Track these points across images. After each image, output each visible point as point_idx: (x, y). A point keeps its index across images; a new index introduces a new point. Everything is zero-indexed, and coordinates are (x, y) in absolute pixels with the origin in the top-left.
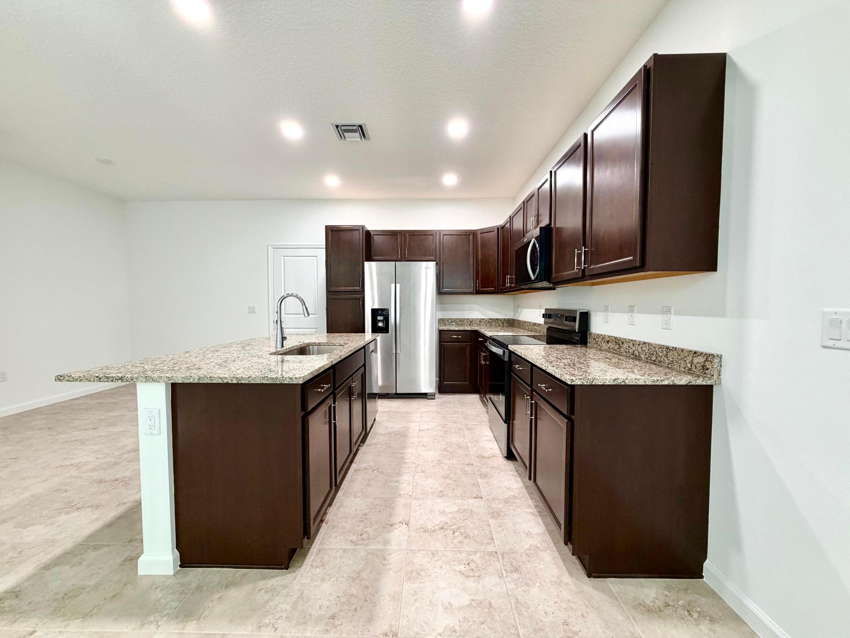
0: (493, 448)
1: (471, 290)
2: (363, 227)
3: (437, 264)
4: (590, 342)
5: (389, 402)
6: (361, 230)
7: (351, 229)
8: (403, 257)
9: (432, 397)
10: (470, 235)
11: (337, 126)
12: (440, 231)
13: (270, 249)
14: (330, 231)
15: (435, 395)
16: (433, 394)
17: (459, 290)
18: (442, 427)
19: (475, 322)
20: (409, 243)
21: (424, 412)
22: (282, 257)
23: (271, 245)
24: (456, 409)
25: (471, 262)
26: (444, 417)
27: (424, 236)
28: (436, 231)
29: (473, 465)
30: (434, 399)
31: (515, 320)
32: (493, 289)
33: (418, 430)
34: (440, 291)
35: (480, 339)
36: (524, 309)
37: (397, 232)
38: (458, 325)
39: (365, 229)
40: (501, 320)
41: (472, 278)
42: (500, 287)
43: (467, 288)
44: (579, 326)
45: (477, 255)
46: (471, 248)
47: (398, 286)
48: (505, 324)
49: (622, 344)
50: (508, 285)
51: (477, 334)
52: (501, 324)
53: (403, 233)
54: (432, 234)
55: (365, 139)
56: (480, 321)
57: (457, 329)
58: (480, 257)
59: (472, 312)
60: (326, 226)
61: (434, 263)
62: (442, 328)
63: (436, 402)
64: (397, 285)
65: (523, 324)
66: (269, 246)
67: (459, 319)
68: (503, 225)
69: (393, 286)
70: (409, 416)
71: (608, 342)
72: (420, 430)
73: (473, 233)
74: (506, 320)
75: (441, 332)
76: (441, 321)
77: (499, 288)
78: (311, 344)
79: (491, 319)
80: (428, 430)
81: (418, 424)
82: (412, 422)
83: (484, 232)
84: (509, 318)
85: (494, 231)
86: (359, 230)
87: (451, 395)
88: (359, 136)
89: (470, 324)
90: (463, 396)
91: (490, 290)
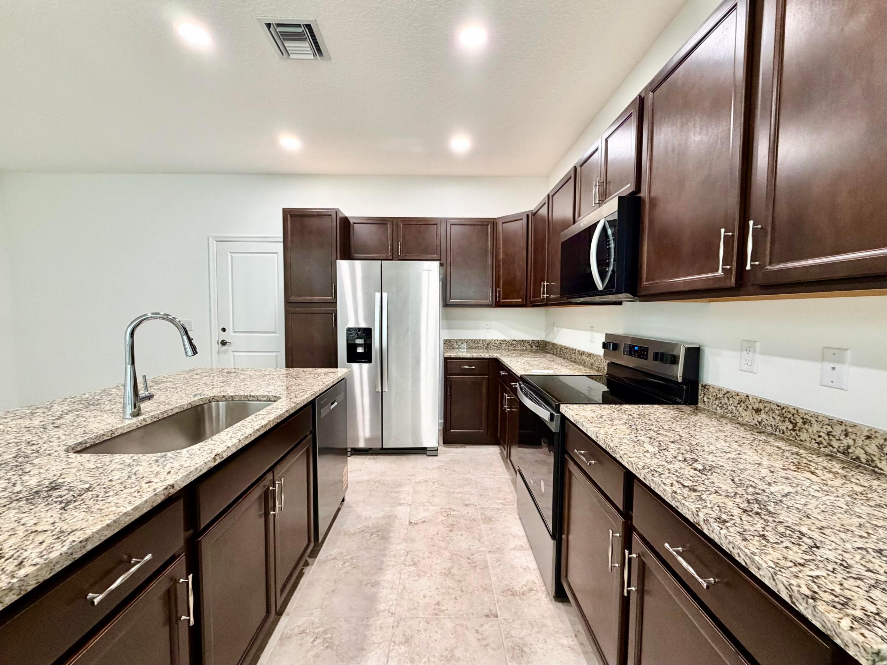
0: (529, 568)
1: (488, 302)
2: (337, 212)
3: (441, 265)
4: (704, 402)
5: (372, 461)
6: (334, 216)
7: (320, 213)
8: (395, 253)
9: (434, 453)
10: (488, 225)
11: (269, 25)
12: (446, 220)
13: (213, 244)
14: (289, 216)
15: (437, 450)
16: (436, 449)
17: (472, 302)
18: (445, 514)
19: (493, 344)
20: (404, 235)
21: (420, 482)
22: (229, 254)
23: (213, 237)
24: (467, 476)
25: (489, 262)
26: (449, 492)
27: (424, 226)
28: (441, 220)
29: (497, 617)
30: (436, 456)
31: (549, 343)
32: (520, 300)
33: (407, 523)
34: (446, 303)
35: (502, 373)
36: (563, 330)
37: (387, 220)
38: (470, 348)
39: (340, 215)
40: (528, 342)
41: (490, 285)
42: (530, 298)
43: (485, 299)
44: (683, 372)
45: (497, 254)
46: (489, 244)
47: (385, 295)
48: (534, 347)
49: (804, 423)
50: (545, 296)
51: (496, 364)
52: (529, 347)
53: (395, 221)
54: (435, 223)
55: (322, 57)
56: (500, 343)
57: (469, 356)
58: (501, 257)
59: (489, 331)
60: (284, 209)
61: (437, 263)
62: (448, 355)
63: (439, 461)
64: (383, 293)
65: (561, 350)
66: (211, 239)
67: (472, 340)
68: (534, 211)
69: (378, 295)
70: (398, 492)
71: (758, 411)
72: (410, 523)
73: (493, 222)
74: (535, 342)
75: (447, 361)
76: (448, 344)
77: (528, 299)
78: (216, 398)
79: (515, 340)
80: (424, 522)
81: (409, 509)
82: (400, 505)
83: (507, 220)
84: (539, 339)
85: (521, 219)
86: (330, 215)
87: (461, 447)
88: (309, 49)
89: (487, 347)
90: (477, 449)
91: (516, 302)
